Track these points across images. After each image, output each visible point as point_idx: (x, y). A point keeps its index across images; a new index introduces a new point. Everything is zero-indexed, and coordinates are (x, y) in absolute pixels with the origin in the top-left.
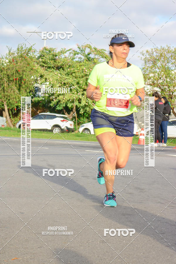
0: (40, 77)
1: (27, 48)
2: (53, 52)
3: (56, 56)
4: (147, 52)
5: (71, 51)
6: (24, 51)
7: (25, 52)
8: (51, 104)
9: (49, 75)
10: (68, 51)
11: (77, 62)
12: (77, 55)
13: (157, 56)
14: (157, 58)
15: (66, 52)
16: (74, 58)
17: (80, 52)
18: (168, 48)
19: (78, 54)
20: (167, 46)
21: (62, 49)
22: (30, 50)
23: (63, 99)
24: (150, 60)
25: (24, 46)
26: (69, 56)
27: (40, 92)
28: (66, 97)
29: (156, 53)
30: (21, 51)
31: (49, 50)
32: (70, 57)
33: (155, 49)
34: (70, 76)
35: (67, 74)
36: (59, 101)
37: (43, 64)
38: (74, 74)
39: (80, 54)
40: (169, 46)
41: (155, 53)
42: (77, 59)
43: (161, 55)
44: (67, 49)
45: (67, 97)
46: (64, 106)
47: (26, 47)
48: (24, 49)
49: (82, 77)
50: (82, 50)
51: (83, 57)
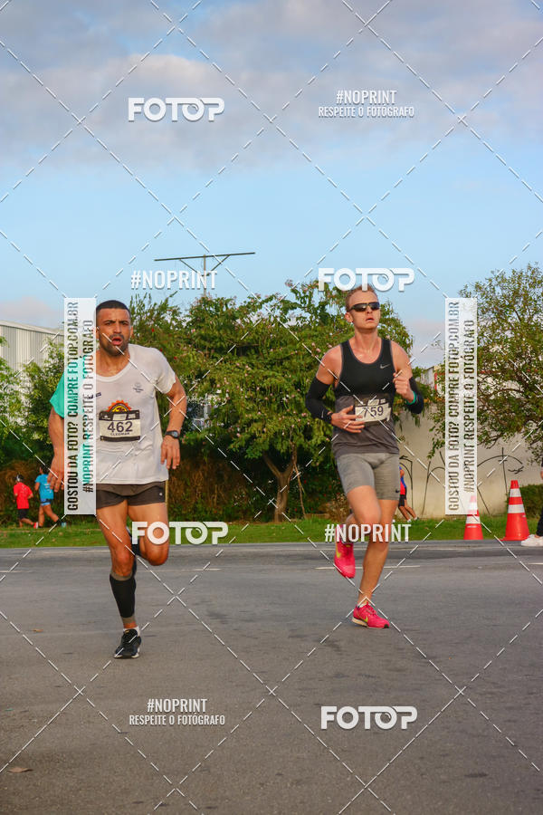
0: (197, 377)
1: (155, 304)
2: (227, 308)
3: (234, 318)
4: (478, 287)
5: (274, 301)
6: (149, 314)
7: (151, 317)
8: (232, 446)
9: (220, 369)
10: (267, 301)
11: (293, 328)
12: (290, 312)
13: (505, 297)
14: (507, 303)
15: (260, 307)
16: (285, 321)
17: (299, 302)
18: (533, 272)
19: (293, 308)
20: (529, 268)
21: (249, 297)
22: (164, 307)
23: (263, 432)
24: (488, 310)
25: (148, 299)
26: (270, 317)
27: (202, 416)
28: (269, 426)
29: (503, 288)
30: (139, 314)
31: (216, 305)
32: (272, 319)
33: (499, 280)
34: (276, 367)
35: (267, 364)
36: (253, 437)
37: (203, 342)
38: (286, 363)
39: (300, 307)
40: (534, 266)
41: (498, 290)
42: (293, 323)
43: (516, 293)
44: (263, 298)
45: (272, 426)
46: (267, 448)
47: (153, 303)
48: (146, 308)
49: (308, 368)
50: (302, 298)
51: (308, 315)
